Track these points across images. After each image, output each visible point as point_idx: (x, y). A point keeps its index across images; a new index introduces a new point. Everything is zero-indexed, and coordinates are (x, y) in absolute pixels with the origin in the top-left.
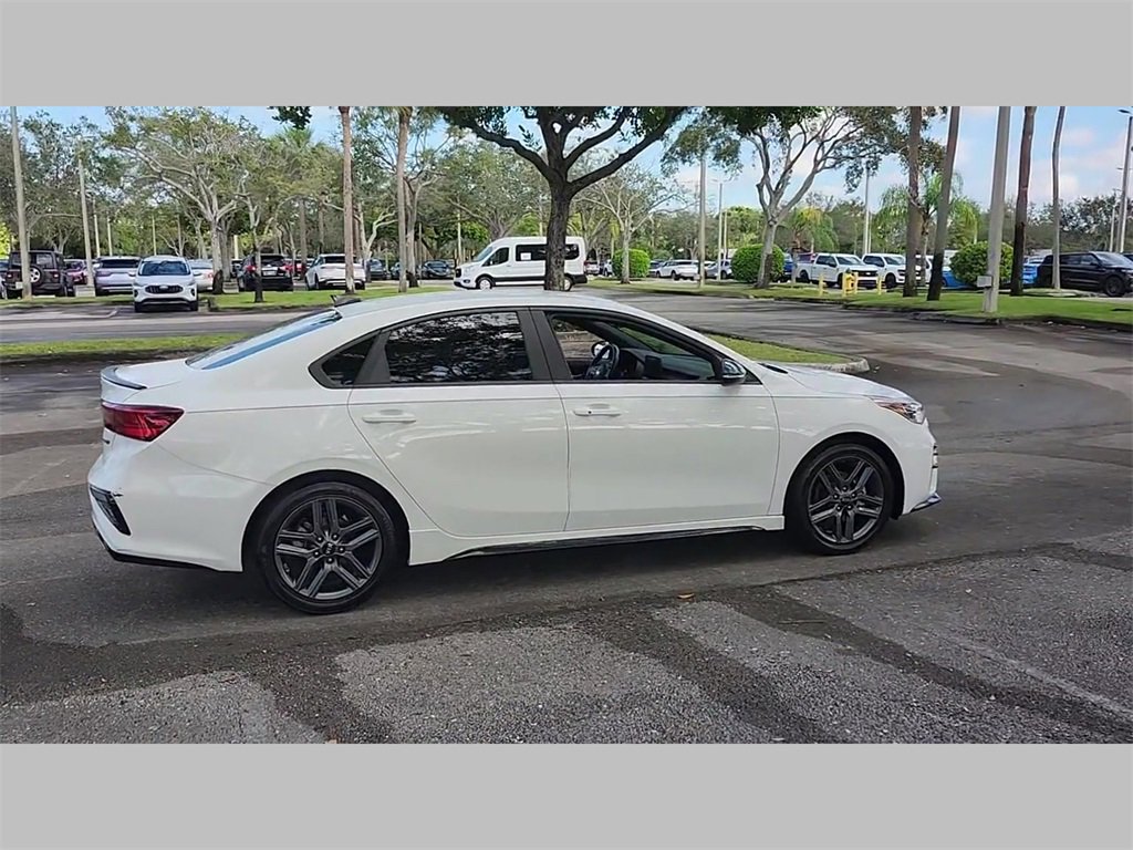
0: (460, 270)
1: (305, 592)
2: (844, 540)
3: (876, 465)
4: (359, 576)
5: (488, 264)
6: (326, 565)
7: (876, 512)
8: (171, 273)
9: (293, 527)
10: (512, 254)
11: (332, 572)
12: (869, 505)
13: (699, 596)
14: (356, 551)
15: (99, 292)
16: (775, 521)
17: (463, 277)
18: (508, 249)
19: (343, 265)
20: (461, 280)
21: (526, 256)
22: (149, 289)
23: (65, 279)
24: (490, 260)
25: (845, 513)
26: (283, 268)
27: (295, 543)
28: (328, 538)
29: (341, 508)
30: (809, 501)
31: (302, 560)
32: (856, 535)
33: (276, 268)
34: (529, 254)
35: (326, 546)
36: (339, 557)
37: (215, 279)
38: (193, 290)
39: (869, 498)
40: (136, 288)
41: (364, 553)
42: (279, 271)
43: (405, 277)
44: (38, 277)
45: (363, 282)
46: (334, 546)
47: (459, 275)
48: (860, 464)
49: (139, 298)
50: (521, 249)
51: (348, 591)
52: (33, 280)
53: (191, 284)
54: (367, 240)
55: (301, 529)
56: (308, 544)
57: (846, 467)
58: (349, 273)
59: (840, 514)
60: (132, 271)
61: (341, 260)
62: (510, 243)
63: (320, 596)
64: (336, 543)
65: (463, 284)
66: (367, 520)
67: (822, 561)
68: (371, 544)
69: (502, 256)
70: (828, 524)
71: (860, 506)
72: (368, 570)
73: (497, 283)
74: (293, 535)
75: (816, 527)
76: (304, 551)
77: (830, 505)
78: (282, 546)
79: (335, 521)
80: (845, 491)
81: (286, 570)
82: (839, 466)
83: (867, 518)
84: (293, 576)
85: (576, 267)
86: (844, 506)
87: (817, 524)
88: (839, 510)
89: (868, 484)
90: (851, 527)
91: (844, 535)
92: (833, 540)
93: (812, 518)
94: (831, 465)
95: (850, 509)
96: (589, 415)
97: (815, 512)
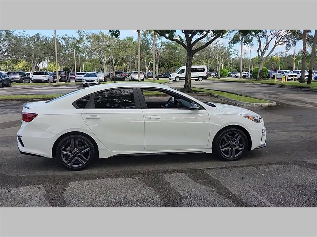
0: (171, 75)
1: (69, 164)
2: (232, 157)
3: (242, 135)
4: (84, 161)
6: (75, 157)
7: (242, 149)
8: (93, 76)
9: (66, 147)
11: (77, 159)
12: (240, 147)
13: (180, 171)
14: (84, 154)
15: (76, 81)
16: (210, 151)
17: (171, 77)
18: (184, 69)
19: (138, 74)
20: (171, 78)
22: (86, 81)
23: (67, 78)
24: (179, 72)
25: (232, 149)
26: (123, 75)
27: (67, 151)
28: (75, 150)
29: (80, 142)
30: (220, 145)
31: (68, 156)
32: (236, 156)
33: (121, 75)
35: (75, 152)
36: (79, 155)
37: (105, 78)
38: (98, 81)
39: (240, 145)
40: (83, 80)
41: (86, 154)
42: (121, 76)
43: (154, 77)
44: (61, 77)
45: (144, 79)
46: (77, 152)
47: (170, 77)
48: (237, 135)
49: (84, 83)
51: (81, 165)
52: (59, 78)
53: (97, 79)
54: (147, 67)
55: (69, 147)
56: (71, 152)
57: (232, 135)
58: (139, 76)
59: (230, 149)
60: (83, 76)
61: (137, 73)
63: (73, 166)
64: (78, 151)
65: (171, 79)
66: (87, 145)
67: (224, 163)
68: (87, 152)
69: (182, 71)
70: (226, 152)
71: (237, 147)
72: (87, 159)
73: (181, 79)
74: (66, 149)
75: (222, 153)
76: (69, 153)
77: (227, 146)
78: (63, 152)
79: (78, 145)
80: (232, 142)
81: (64, 158)
82: (230, 135)
83: (239, 151)
84: (66, 160)
85: (204, 74)
86: (232, 147)
87: (223, 152)
88: (230, 148)
89: (240, 140)
90: (234, 153)
91: (232, 155)
92: (228, 157)
93: (221, 150)
94: (227, 134)
95: (234, 148)
96: (151, 118)
97: (222, 148)
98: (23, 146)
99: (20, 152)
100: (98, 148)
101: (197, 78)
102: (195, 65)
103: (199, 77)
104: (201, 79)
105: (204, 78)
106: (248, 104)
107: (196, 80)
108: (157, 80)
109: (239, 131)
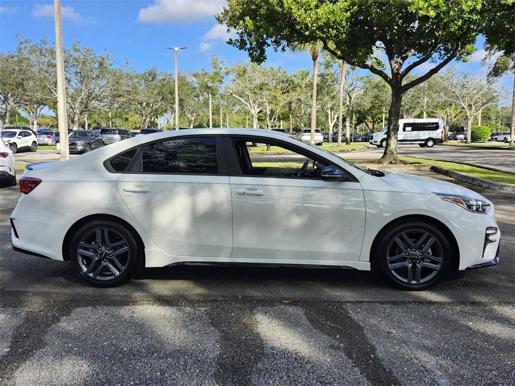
0: (372, 136)
1: (91, 275)
2: (414, 282)
3: (436, 236)
4: (119, 270)
6: (103, 262)
7: (438, 266)
9: (89, 241)
10: (401, 128)
11: (105, 267)
12: (433, 262)
14: (118, 257)
16: (364, 265)
20: (372, 141)
21: (409, 129)
25: (414, 266)
27: (89, 250)
28: (103, 248)
29: (111, 234)
30: (388, 254)
31: (91, 258)
32: (423, 280)
34: (411, 128)
35: (102, 253)
36: (109, 259)
39: (434, 258)
43: (340, 139)
46: (106, 253)
48: (425, 236)
50: (406, 125)
51: (113, 277)
54: (332, 122)
55: (93, 243)
56: (95, 252)
57: (416, 236)
58: (312, 138)
59: (410, 265)
62: (400, 122)
63: (98, 278)
64: (107, 251)
66: (124, 241)
68: (126, 253)
70: (402, 271)
71: (426, 261)
72: (123, 268)
74: (87, 246)
75: (393, 272)
76: (92, 254)
78: (81, 250)
79: (107, 240)
80: (414, 251)
81: (83, 264)
82: (410, 235)
83: (432, 270)
84: (87, 266)
85: (437, 134)
86: (414, 261)
87: (393, 270)
88: (410, 263)
89: (433, 247)
90: (419, 274)
91: (414, 279)
92: (405, 281)
93: (390, 266)
94: (404, 234)
95: (418, 263)
96: (244, 194)
97: (392, 263)
98: (17, 236)
99: (14, 247)
100: (144, 248)
101: (423, 142)
102: (423, 118)
103: (426, 140)
104: (430, 143)
105: (437, 142)
106: (505, 186)
107: (421, 145)
108: (347, 144)
109: (431, 227)
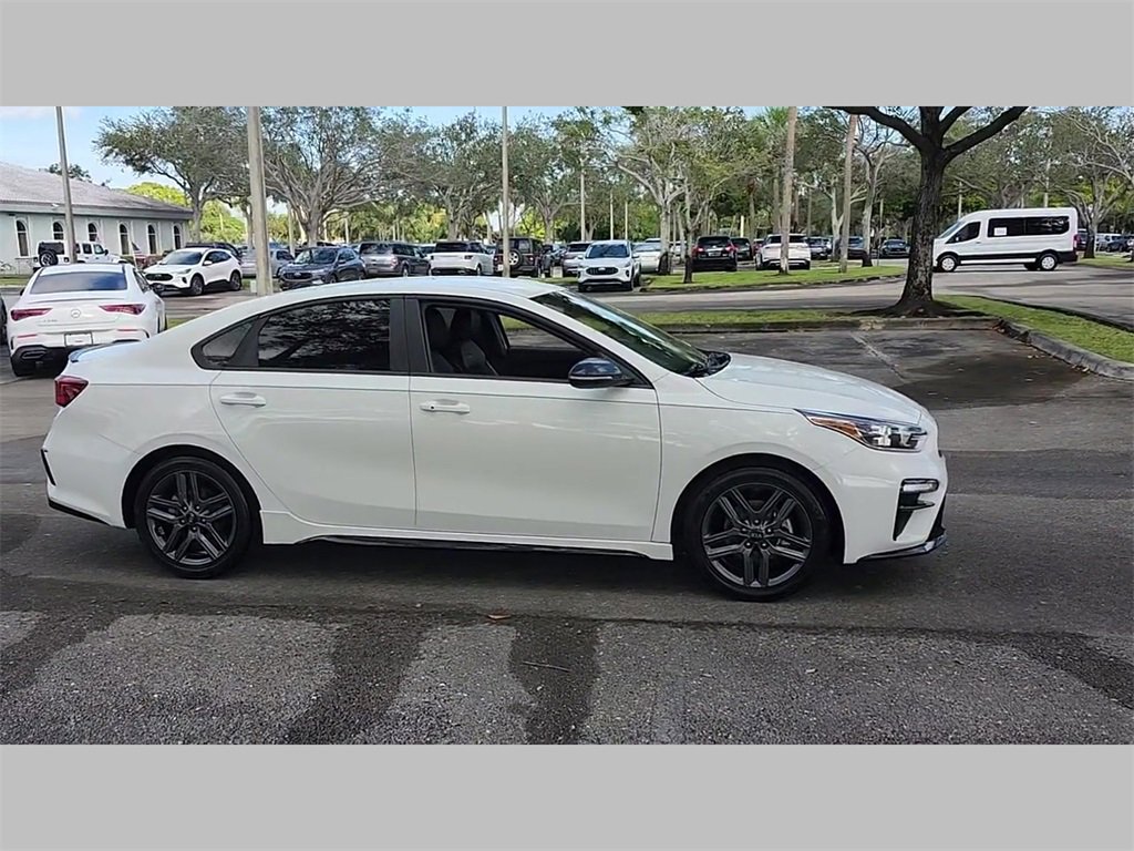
1: (171, 555)
2: (755, 584)
3: (800, 496)
4: (218, 548)
5: (952, 240)
6: (190, 532)
7: (802, 555)
8: (615, 256)
10: (984, 229)
11: (194, 540)
12: (792, 546)
13: (509, 619)
14: (215, 523)
15: (566, 274)
16: (661, 549)
18: (979, 223)
19: (780, 245)
21: (1003, 230)
22: (589, 271)
23: (540, 261)
24: (956, 236)
25: (757, 553)
26: (728, 249)
28: (190, 508)
29: (202, 482)
30: (705, 530)
31: (171, 525)
32: (773, 582)
33: (720, 249)
34: (1005, 229)
35: (188, 516)
36: (202, 528)
37: (661, 259)
38: (627, 272)
39: (795, 538)
40: (579, 269)
42: (724, 252)
43: (846, 256)
44: (517, 260)
45: (808, 262)
46: (196, 517)
49: (582, 279)
50: (994, 223)
51: (208, 560)
52: (512, 263)
53: (627, 266)
54: (838, 218)
56: (178, 513)
57: (758, 495)
58: (785, 254)
59: (750, 550)
60: (581, 254)
61: (777, 240)
62: (983, 217)
63: (183, 560)
64: (197, 513)
66: (225, 495)
68: (227, 520)
69: (972, 230)
71: (780, 545)
72: (226, 544)
73: (963, 262)
74: (165, 502)
75: (715, 563)
76: (172, 517)
77: (738, 540)
78: (154, 511)
79: (196, 493)
80: (756, 525)
81: (159, 535)
82: (748, 494)
83: (791, 562)
84: (165, 538)
85: (1064, 242)
86: (756, 543)
87: (719, 559)
88: (748, 547)
89: (794, 516)
90: (765, 569)
91: (756, 577)
92: (739, 581)
93: (709, 551)
94: (734, 490)
95: (764, 548)
96: (432, 410)
97: (713, 546)
98: (53, 483)
99: (50, 501)
100: (260, 509)
101: (1033, 260)
103: (1040, 256)
104: (1048, 262)
105: (1062, 258)
107: (1030, 267)
108: (864, 265)
109: (787, 478)
